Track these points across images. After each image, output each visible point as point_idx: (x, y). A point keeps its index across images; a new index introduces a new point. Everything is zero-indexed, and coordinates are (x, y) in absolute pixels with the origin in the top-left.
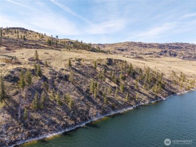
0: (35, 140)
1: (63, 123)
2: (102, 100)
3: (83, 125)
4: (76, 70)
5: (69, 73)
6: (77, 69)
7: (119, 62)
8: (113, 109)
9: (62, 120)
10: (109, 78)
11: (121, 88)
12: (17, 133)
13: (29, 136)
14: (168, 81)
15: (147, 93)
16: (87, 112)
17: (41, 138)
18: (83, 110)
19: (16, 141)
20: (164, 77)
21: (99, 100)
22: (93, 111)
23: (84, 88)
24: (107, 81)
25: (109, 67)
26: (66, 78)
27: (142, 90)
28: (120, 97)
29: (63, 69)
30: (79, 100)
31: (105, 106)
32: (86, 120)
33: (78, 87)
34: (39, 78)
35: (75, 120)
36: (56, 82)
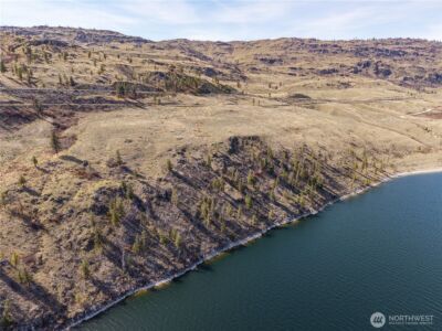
0: (144, 289)
1: (171, 268)
2: (218, 227)
3: (194, 267)
4: (179, 177)
5: (169, 186)
6: (181, 173)
7: (251, 142)
8: (233, 239)
9: (170, 263)
10: (231, 183)
11: (247, 200)
12: (124, 283)
13: (138, 286)
14: (335, 170)
15: (288, 205)
16: (198, 250)
17: (150, 286)
18: (192, 247)
19: (127, 291)
20: (329, 162)
21: (213, 227)
22: (205, 246)
23: (193, 209)
24: (226, 190)
25: (231, 158)
26: (167, 196)
27: (282, 200)
28: (244, 218)
29: (160, 180)
30: (187, 233)
31: (222, 236)
32: (197, 260)
33: (184, 211)
34: (131, 201)
35: (184, 262)
36: (154, 206)
